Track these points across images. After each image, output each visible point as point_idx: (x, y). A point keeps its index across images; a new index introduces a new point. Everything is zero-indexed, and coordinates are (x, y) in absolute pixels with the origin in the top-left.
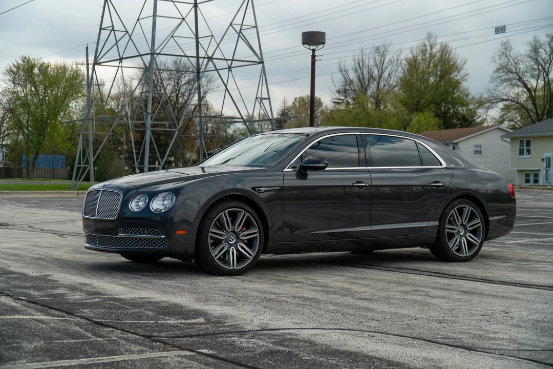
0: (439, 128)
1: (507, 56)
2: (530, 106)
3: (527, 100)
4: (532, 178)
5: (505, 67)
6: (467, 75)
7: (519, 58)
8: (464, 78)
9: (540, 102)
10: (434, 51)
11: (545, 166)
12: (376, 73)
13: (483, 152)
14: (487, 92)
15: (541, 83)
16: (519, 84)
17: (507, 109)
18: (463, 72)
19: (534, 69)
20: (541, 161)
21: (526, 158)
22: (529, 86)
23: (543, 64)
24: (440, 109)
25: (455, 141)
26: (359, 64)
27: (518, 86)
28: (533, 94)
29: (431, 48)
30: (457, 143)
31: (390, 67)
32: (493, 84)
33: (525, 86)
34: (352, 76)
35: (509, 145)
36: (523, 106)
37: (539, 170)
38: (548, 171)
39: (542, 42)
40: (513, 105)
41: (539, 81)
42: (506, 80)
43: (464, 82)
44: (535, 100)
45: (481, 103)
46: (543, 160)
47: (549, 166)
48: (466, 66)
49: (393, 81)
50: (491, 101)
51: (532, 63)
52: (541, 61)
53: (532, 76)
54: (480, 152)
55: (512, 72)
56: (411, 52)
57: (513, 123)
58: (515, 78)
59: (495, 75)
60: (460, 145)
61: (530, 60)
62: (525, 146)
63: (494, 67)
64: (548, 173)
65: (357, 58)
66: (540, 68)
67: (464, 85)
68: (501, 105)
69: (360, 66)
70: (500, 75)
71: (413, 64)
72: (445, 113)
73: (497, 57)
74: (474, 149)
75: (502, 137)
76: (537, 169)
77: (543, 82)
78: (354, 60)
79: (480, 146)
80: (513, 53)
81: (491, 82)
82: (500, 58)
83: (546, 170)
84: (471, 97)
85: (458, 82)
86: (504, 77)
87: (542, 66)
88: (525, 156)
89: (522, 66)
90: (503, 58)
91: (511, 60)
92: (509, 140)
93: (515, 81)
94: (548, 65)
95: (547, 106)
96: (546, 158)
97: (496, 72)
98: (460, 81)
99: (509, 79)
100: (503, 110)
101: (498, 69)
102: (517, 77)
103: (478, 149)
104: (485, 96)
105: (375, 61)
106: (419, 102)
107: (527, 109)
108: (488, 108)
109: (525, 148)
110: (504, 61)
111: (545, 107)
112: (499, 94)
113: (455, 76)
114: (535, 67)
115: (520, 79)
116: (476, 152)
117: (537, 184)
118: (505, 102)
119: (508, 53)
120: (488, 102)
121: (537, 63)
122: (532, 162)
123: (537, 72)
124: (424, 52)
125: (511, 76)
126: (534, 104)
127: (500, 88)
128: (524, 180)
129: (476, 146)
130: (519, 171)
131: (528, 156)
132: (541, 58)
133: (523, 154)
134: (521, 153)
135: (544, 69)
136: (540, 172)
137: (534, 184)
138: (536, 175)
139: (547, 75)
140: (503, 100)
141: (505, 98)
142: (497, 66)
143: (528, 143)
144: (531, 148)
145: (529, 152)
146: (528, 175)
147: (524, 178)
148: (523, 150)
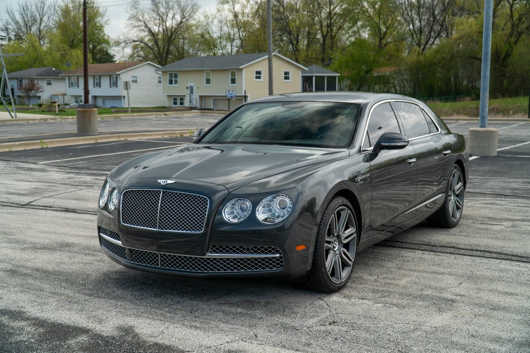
1: (136, 8)
4: (178, 101)
5: (135, 16)
6: (109, 20)
7: (145, 10)
8: (106, 23)
9: (160, 43)
11: (189, 93)
12: (38, 16)
13: (138, 81)
14: (122, 35)
16: (145, 29)
17: (135, 47)
18: (105, 18)
19: (156, 19)
20: (186, 89)
21: (175, 87)
22: (153, 31)
23: (162, 16)
25: (117, 73)
26: (23, 9)
27: (144, 31)
28: (156, 37)
30: (119, 75)
31: (49, 12)
32: (127, 29)
33: (150, 31)
34: (18, 17)
37: (184, 96)
38: (192, 96)
41: (160, 28)
42: (136, 26)
43: (106, 26)
44: (157, 42)
46: (188, 88)
47: (192, 92)
48: (107, 14)
49: (51, 24)
51: (155, 14)
52: (160, 13)
53: (156, 25)
54: (136, 81)
55: (140, 21)
58: (142, 25)
59: (128, 22)
61: (153, 12)
62: (173, 77)
64: (191, 98)
65: (21, 3)
66: (160, 18)
69: (24, 10)
70: (132, 22)
71: (65, 11)
73: (129, 9)
75: (156, 71)
76: (183, 95)
77: (162, 29)
78: (19, 5)
79: (136, 77)
80: (140, 7)
81: (126, 27)
82: (131, 10)
83: (190, 96)
85: (102, 26)
86: (134, 24)
88: (174, 85)
89: (147, 16)
90: (133, 9)
91: (139, 11)
93: (143, 28)
94: (165, 17)
96: (190, 86)
97: (129, 20)
98: (104, 25)
99: (139, 26)
101: (130, 18)
102: (144, 25)
103: (134, 79)
105: (37, 7)
106: (73, 41)
107: (153, 50)
108: (124, 47)
109: (173, 79)
110: (134, 12)
112: (132, 36)
113: (100, 21)
114: (157, 17)
115: (146, 26)
117: (183, 106)
118: (136, 43)
119: (137, 6)
120: (124, 42)
121: (158, 15)
122: (178, 89)
123: (158, 21)
125: (140, 23)
126: (158, 46)
127: (132, 32)
128: (172, 103)
129: (133, 77)
130: (168, 96)
131: (176, 85)
132: (160, 11)
133: (172, 84)
134: (171, 82)
135: (163, 19)
136: (185, 97)
137: (181, 106)
138: (182, 99)
139: (165, 24)
140: (134, 41)
141: (136, 39)
142: (129, 15)
143: (176, 76)
144: (178, 79)
145: (176, 82)
146: (175, 99)
147: (172, 101)
148: (172, 80)
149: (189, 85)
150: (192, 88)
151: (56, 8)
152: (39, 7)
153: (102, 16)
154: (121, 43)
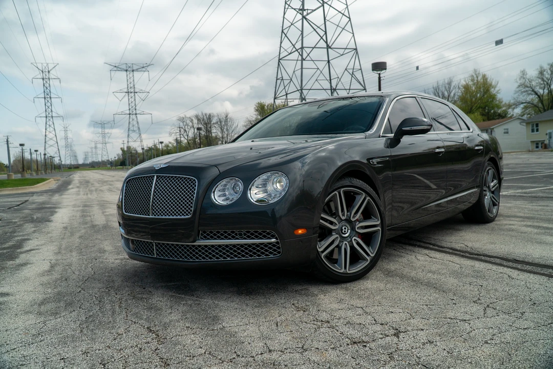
0: (484, 120)
1: (524, 78)
2: (540, 105)
3: (538, 102)
4: (540, 145)
5: (523, 84)
6: (500, 90)
7: (532, 79)
8: (498, 92)
9: (545, 103)
10: (479, 78)
11: (548, 138)
12: (446, 94)
13: (509, 132)
15: (546, 91)
16: (533, 93)
18: (497, 89)
19: (542, 84)
21: (536, 134)
22: (539, 94)
23: (547, 81)
24: (485, 111)
25: (492, 127)
27: (532, 94)
28: (542, 98)
29: (477, 77)
30: (493, 129)
31: (454, 90)
32: (517, 95)
33: (536, 94)
35: (525, 127)
36: (535, 106)
37: (544, 140)
39: (545, 68)
40: (530, 105)
41: (545, 90)
42: (524, 92)
43: (498, 94)
44: (543, 102)
45: (510, 106)
46: (547, 134)
47: (550, 137)
48: (498, 86)
49: (456, 98)
50: (516, 105)
51: (540, 80)
52: (545, 79)
53: (540, 88)
54: (507, 133)
55: (528, 87)
56: (465, 81)
57: (529, 116)
58: (530, 90)
59: (517, 89)
60: (495, 130)
61: (538, 79)
62: (535, 126)
63: (517, 85)
66: (545, 83)
67: (499, 96)
68: (522, 106)
70: (521, 89)
71: (467, 87)
72: (488, 113)
73: (518, 80)
74: (503, 131)
75: (520, 123)
77: (547, 91)
78: (433, 88)
79: (507, 129)
80: (528, 76)
81: (515, 94)
82: (520, 80)
83: (549, 140)
84: (503, 103)
85: (494, 95)
86: (523, 90)
87: (546, 81)
89: (534, 83)
90: (522, 79)
91: (527, 80)
92: (525, 124)
93: (530, 92)
94: (550, 81)
95: (551, 104)
97: (518, 88)
98: (496, 94)
99: (527, 91)
100: (523, 108)
101: (519, 86)
102: (531, 90)
103: (506, 131)
104: (512, 101)
105: (446, 88)
106: (472, 108)
107: (538, 107)
108: (514, 108)
110: (522, 81)
111: (549, 105)
112: (521, 100)
113: (493, 91)
114: (542, 82)
115: (533, 91)
116: (505, 133)
118: (524, 104)
119: (525, 76)
120: (514, 105)
121: (543, 80)
123: (543, 86)
124: (473, 80)
125: (527, 89)
126: (542, 104)
127: (521, 96)
128: (535, 147)
129: (504, 129)
130: (532, 142)
132: (545, 77)
133: (534, 132)
135: (547, 83)
136: (545, 142)
139: (550, 86)
140: (523, 103)
141: (524, 101)
142: (518, 84)
143: (537, 125)
144: (539, 128)
145: (537, 130)
146: (537, 144)
147: (535, 145)
148: (534, 129)
149: (548, 131)
150: (550, 134)
151: (460, 86)
152: (447, 87)
153: (494, 87)
154: (511, 106)
